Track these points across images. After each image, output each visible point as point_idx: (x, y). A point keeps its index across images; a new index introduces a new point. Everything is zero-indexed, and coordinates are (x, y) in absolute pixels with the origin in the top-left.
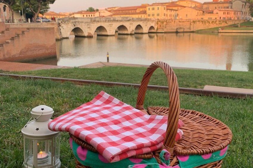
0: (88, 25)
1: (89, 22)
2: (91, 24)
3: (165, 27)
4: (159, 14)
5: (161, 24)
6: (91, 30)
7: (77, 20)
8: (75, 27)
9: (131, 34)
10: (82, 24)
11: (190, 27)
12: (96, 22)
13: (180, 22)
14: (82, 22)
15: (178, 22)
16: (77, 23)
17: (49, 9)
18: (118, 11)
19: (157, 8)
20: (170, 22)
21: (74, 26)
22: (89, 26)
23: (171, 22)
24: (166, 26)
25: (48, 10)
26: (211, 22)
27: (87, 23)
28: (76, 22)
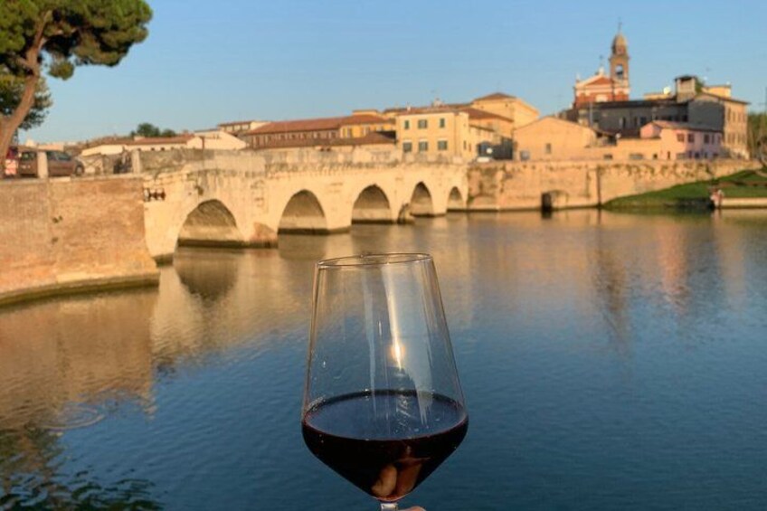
0: (254, 187)
1: (260, 174)
2: (268, 182)
3: (502, 191)
4: (445, 143)
5: (486, 178)
6: (267, 211)
7: (209, 164)
8: (202, 199)
9: (401, 222)
10: (232, 179)
11: (587, 189)
12: (285, 174)
13: (551, 169)
14: (233, 173)
15: (544, 170)
16: (210, 178)
17: (45, 110)
18: (265, 133)
19: (438, 122)
20: (519, 171)
21: (196, 192)
22: (258, 193)
23: (522, 168)
24: (503, 185)
25: (41, 113)
26: (658, 170)
27: (254, 175)
28: (206, 171)
